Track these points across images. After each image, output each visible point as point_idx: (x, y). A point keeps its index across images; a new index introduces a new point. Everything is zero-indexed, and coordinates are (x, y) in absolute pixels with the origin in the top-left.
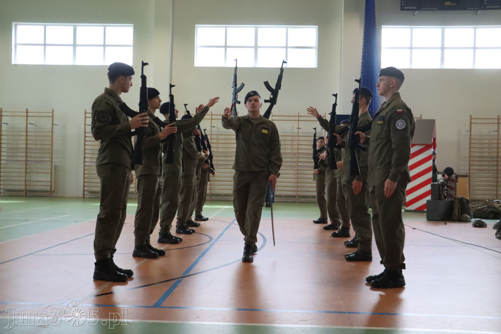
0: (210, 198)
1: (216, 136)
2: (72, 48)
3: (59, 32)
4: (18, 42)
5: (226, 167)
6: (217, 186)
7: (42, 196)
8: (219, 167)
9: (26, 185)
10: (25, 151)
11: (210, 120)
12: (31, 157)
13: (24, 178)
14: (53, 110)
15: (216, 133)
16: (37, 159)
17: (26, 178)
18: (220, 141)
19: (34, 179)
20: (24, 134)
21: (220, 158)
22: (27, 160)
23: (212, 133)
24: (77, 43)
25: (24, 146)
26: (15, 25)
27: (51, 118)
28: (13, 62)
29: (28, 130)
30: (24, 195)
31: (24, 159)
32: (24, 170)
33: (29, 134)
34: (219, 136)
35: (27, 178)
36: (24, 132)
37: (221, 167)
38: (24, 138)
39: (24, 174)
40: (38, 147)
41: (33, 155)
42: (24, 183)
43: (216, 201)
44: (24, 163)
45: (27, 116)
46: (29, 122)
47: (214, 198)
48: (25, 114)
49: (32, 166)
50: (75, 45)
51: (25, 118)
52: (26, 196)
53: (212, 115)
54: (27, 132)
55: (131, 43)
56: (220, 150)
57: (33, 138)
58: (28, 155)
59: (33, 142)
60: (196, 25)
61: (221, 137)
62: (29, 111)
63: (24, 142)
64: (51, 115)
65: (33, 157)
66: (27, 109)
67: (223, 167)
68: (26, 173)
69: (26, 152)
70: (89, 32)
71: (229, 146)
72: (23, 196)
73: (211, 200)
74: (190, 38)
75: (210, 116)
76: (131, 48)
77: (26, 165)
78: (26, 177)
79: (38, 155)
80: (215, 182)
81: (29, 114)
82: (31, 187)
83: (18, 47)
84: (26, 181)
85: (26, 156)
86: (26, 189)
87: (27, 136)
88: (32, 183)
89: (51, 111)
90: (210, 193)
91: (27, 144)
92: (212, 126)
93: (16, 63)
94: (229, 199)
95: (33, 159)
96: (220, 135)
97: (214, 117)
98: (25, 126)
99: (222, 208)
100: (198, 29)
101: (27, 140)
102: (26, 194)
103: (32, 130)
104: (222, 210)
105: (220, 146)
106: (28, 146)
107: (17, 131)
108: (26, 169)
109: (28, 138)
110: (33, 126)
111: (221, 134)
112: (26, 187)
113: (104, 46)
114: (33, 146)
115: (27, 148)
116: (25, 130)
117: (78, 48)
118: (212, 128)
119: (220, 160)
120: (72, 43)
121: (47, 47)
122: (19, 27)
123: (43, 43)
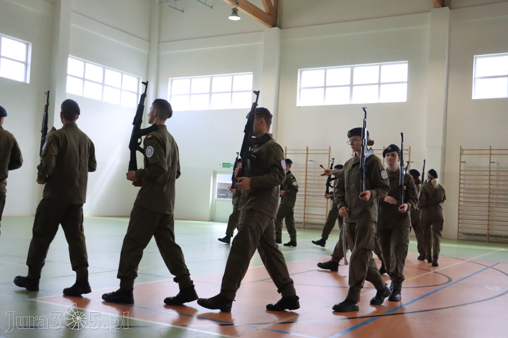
0: (488, 239)
1: (495, 172)
2: (349, 88)
3: (339, 74)
4: (302, 86)
6: (495, 227)
7: (316, 229)
8: (500, 206)
9: (305, 218)
10: (304, 186)
11: (489, 156)
12: (309, 192)
13: (303, 211)
14: (330, 147)
15: (496, 170)
16: (316, 194)
17: (304, 212)
18: (501, 178)
19: (311, 212)
20: (305, 170)
21: (501, 197)
22: (306, 195)
23: (491, 169)
24: (354, 83)
25: (304, 181)
26: (301, 71)
27: (328, 155)
28: (298, 105)
29: (308, 166)
30: (303, 227)
31: (304, 193)
32: (303, 204)
33: (308, 170)
34: (500, 172)
35: (306, 212)
36: (304, 168)
37: (502, 206)
38: (304, 174)
39: (303, 208)
40: (316, 182)
41: (312, 190)
42: (303, 216)
44: (304, 197)
45: (308, 154)
46: (309, 159)
47: (492, 239)
48: (305, 152)
49: (311, 200)
51: (306, 155)
52: (304, 228)
53: (491, 150)
54: (306, 168)
55: (406, 79)
56: (501, 187)
57: (312, 174)
58: (307, 189)
59: (312, 178)
60: (474, 56)
61: (501, 173)
62: (309, 149)
63: (304, 178)
64: (328, 152)
65: (312, 192)
66: (307, 147)
67: (506, 206)
68: (305, 206)
69: (306, 187)
70: (366, 72)
72: (301, 228)
73: (489, 242)
74: (466, 70)
75: (489, 151)
76: (405, 85)
77: (305, 199)
78: (305, 210)
79: (316, 190)
80: (494, 222)
81: (309, 152)
82: (309, 220)
83: (303, 91)
84: (305, 214)
85: (306, 191)
86: (304, 222)
87: (307, 172)
88: (310, 216)
89: (328, 148)
90: (489, 234)
91: (306, 179)
92: (490, 162)
93: (300, 106)
95: (311, 194)
96: (501, 171)
97: (492, 152)
98: (305, 163)
99: (493, 251)
100: (478, 59)
101: (306, 176)
102: (304, 226)
103: (311, 167)
105: (501, 183)
106: (308, 181)
107: (299, 168)
108: (305, 203)
109: (308, 174)
110: (313, 163)
111: (501, 170)
112: (304, 220)
113: (379, 84)
114: (312, 182)
115: (306, 183)
116: (305, 166)
117: (354, 88)
118: (492, 164)
119: (502, 199)
120: (349, 83)
121: (327, 89)
122: (304, 73)
123: (323, 85)
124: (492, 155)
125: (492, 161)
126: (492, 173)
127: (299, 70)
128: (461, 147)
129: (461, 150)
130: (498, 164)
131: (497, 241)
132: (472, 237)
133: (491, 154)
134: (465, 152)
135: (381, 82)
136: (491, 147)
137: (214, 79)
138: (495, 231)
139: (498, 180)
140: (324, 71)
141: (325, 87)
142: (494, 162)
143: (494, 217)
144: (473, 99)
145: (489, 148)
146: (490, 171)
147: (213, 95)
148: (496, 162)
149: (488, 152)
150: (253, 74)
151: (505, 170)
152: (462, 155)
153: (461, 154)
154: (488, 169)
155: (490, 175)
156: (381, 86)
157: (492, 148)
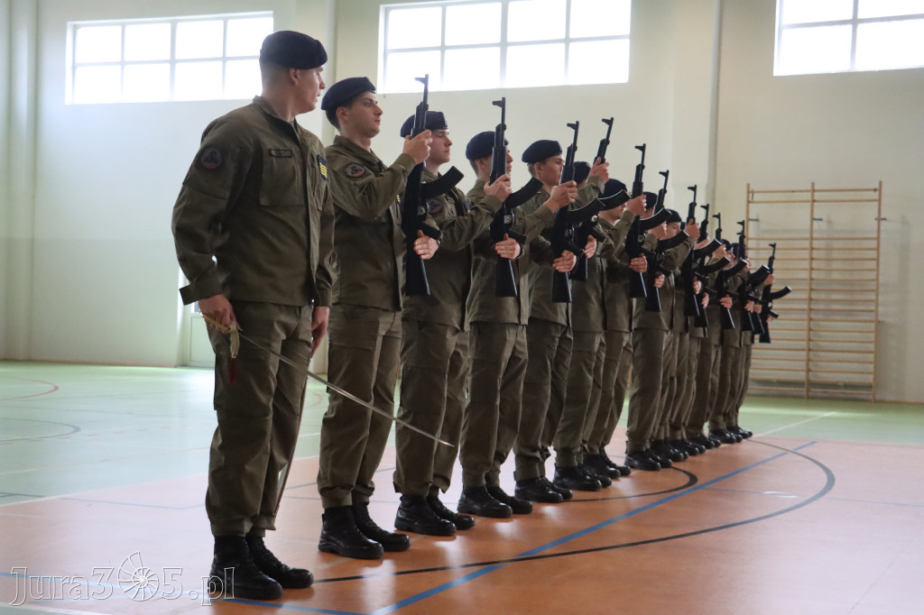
0: (808, 391)
1: (822, 242)
2: (498, 50)
4: (390, 47)
5: (850, 318)
6: (824, 364)
8: (833, 317)
11: (809, 204)
15: (825, 236)
18: (835, 254)
21: (835, 296)
23: (815, 236)
24: (510, 39)
26: (386, 8)
34: (834, 242)
37: (838, 318)
43: (824, 399)
47: (815, 391)
50: (504, 44)
53: (814, 191)
55: (626, 29)
56: (835, 276)
61: (836, 244)
67: (845, 318)
71: (857, 265)
73: (809, 398)
75: (810, 194)
76: (627, 42)
80: (821, 354)
83: (391, 56)
90: (808, 381)
92: (813, 219)
93: (386, 92)
94: (861, 397)
96: (836, 239)
97: (817, 196)
104: (808, 420)
105: (835, 265)
111: (836, 236)
113: (567, 40)
117: (510, 49)
118: (815, 222)
119: (837, 301)
120: (498, 40)
121: (447, 52)
122: (393, 14)
123: (439, 44)
124: (816, 204)
125: (816, 216)
126: (816, 244)
127: (382, 7)
128: (748, 185)
129: (749, 192)
130: (829, 222)
131: (826, 395)
132: (774, 389)
133: (814, 201)
134: (757, 197)
135: (571, 36)
136: (813, 184)
137: (180, 26)
138: (820, 374)
139: (829, 260)
140: (440, 9)
141: (443, 48)
142: (821, 220)
143: (821, 343)
144: (776, 73)
145: (809, 187)
146: (812, 239)
147: (178, 66)
148: (824, 218)
149: (808, 196)
150: (275, 16)
151: (842, 236)
152: (751, 205)
153: (749, 202)
154: (808, 235)
155: (812, 249)
156: (572, 45)
157: (816, 188)
